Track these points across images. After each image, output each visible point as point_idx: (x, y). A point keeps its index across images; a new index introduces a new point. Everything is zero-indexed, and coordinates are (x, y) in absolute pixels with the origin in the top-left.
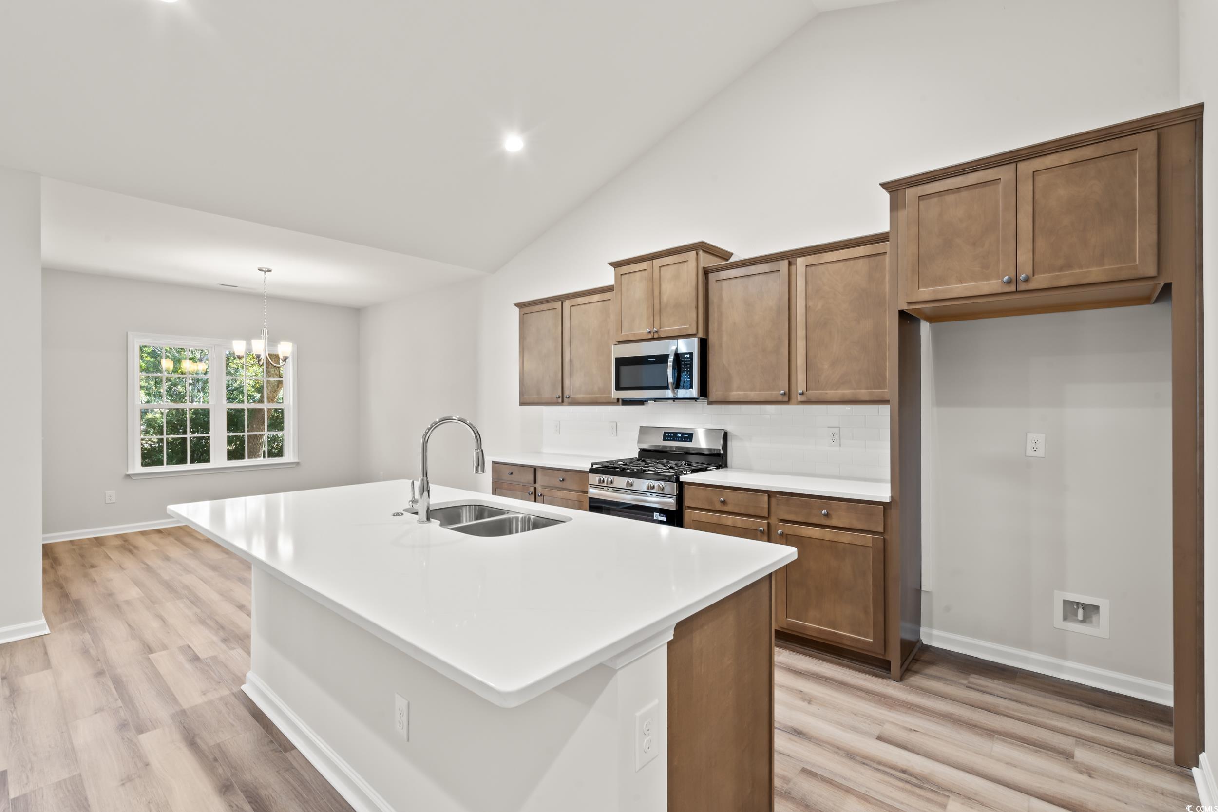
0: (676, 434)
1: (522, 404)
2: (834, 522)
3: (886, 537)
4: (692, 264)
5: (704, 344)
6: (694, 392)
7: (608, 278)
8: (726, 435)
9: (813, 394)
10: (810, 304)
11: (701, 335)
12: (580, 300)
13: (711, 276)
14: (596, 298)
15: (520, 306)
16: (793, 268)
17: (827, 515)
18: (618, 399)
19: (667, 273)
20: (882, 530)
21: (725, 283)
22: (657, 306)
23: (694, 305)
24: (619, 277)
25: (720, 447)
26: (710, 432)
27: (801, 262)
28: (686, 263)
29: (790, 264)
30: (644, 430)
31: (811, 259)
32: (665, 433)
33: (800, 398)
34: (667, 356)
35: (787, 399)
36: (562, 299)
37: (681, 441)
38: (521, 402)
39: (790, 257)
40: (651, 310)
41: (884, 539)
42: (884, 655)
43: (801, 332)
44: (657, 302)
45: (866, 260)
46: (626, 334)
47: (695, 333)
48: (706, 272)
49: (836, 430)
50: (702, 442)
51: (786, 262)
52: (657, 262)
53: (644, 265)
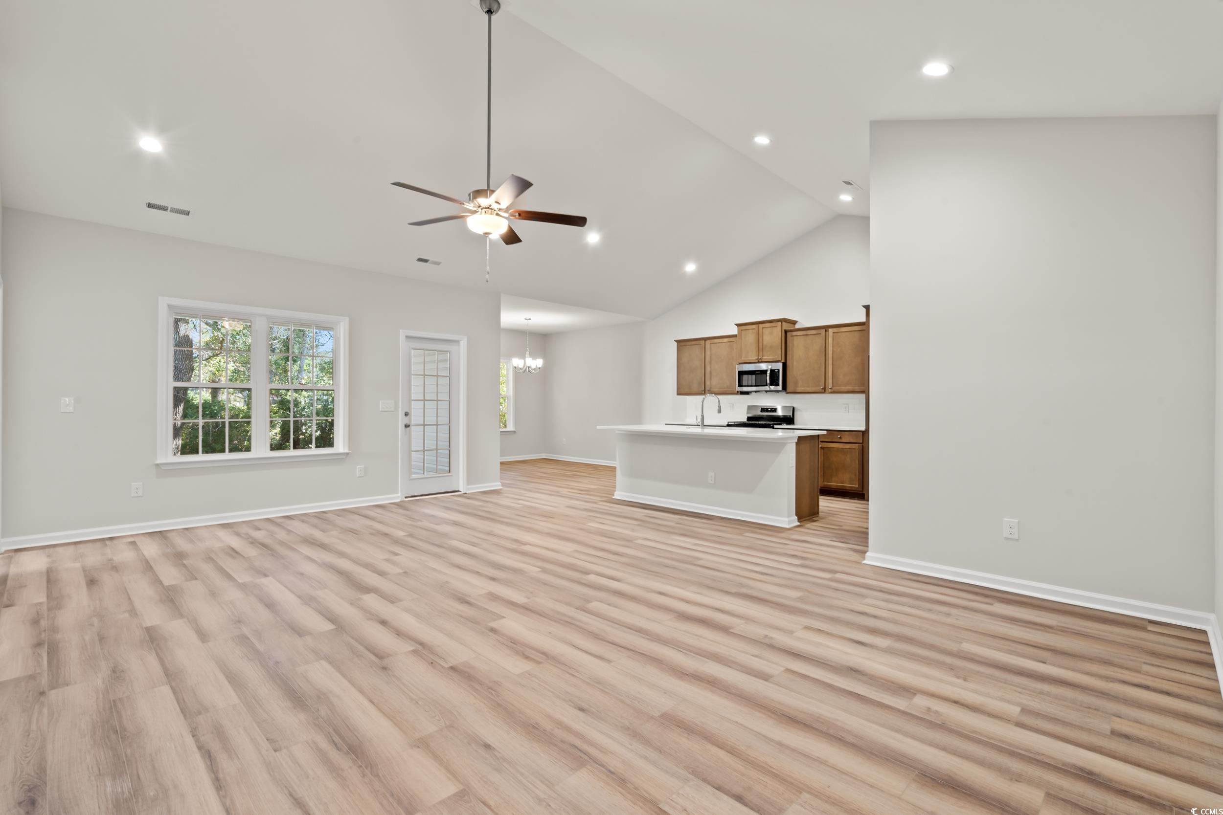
0: (767, 409)
1: (678, 394)
2: (843, 440)
3: (864, 445)
4: (779, 328)
5: (785, 366)
6: (780, 388)
7: (734, 331)
8: (794, 408)
9: (836, 389)
10: (834, 349)
11: (783, 361)
12: (716, 341)
13: (788, 334)
14: (726, 340)
15: (678, 342)
16: (827, 333)
17: (840, 438)
18: (738, 391)
19: (766, 331)
20: (861, 442)
21: (795, 338)
22: (761, 347)
23: (780, 347)
24: (740, 331)
25: (791, 415)
26: (784, 408)
27: (831, 331)
28: (776, 328)
29: (826, 331)
30: (750, 408)
31: (835, 330)
32: (762, 408)
33: (830, 390)
34: (766, 371)
35: (824, 391)
36: (705, 339)
37: (771, 412)
38: (679, 393)
39: (826, 328)
40: (757, 348)
41: (863, 446)
42: (862, 491)
43: (830, 362)
44: (761, 344)
45: (858, 332)
46: (743, 359)
47: (780, 360)
48: (786, 332)
49: (847, 406)
50: (780, 413)
51: (824, 330)
52: (761, 326)
53: (754, 326)
